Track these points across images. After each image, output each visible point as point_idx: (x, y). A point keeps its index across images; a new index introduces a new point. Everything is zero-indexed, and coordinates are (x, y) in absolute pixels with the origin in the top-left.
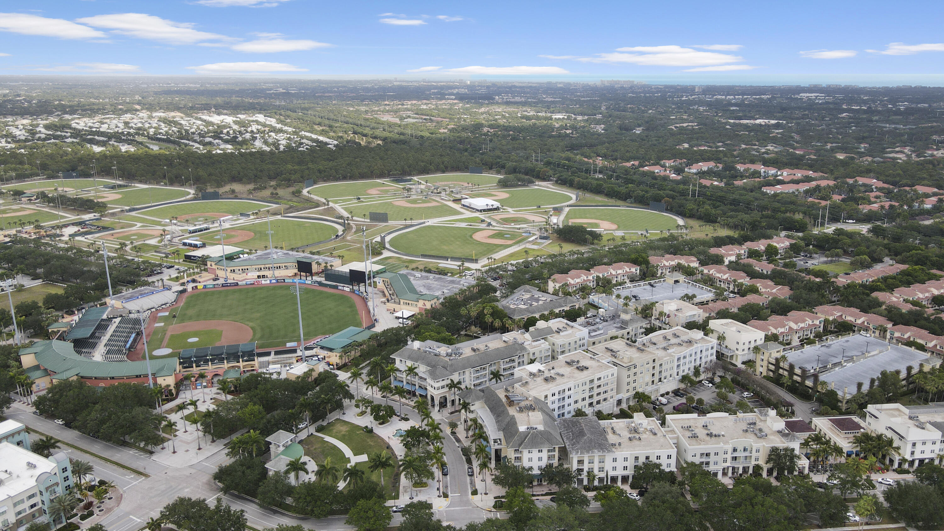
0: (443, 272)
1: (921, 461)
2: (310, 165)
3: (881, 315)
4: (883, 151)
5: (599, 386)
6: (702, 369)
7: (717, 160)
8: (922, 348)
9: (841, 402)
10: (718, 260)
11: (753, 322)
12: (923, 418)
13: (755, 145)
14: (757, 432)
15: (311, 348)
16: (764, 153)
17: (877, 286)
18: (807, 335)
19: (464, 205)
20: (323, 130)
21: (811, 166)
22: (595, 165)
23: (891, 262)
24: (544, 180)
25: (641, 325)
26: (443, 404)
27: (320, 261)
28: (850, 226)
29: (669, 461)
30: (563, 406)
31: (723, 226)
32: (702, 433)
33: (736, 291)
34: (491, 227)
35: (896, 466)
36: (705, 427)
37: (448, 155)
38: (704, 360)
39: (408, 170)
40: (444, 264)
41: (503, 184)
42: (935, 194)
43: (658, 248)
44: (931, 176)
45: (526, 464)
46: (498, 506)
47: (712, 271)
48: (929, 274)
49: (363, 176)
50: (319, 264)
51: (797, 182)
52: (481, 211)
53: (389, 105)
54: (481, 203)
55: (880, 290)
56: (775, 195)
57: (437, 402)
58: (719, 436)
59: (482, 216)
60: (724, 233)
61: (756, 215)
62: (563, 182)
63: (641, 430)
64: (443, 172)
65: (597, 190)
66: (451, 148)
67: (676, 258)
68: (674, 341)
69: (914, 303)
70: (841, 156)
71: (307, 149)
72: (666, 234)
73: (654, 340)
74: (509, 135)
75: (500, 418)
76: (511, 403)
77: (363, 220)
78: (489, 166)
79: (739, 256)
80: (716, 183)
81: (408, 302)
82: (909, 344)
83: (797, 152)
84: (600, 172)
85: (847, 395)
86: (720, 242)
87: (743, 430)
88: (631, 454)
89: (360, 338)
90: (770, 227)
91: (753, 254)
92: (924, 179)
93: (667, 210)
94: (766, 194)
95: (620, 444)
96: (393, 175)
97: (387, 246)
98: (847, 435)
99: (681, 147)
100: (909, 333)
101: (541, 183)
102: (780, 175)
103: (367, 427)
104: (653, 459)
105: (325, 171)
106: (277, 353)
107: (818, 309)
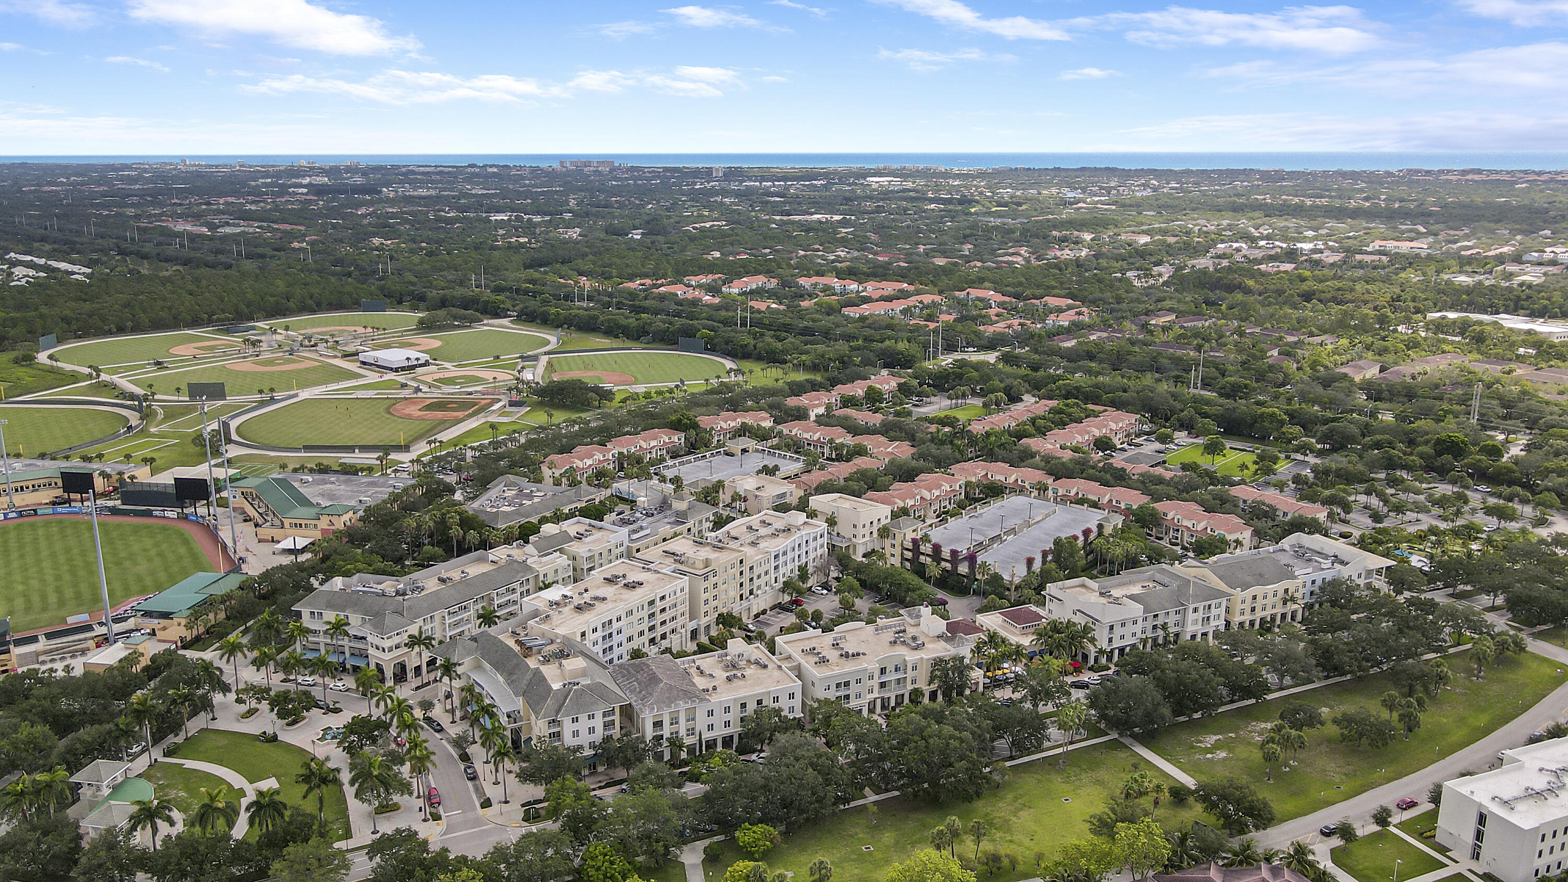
0: (350, 471)
1: (1122, 650)
2: (44, 310)
3: (1037, 468)
4: (993, 252)
5: (663, 610)
6: (811, 570)
7: (769, 273)
8: (1095, 505)
9: (1009, 590)
10: (800, 415)
11: (870, 494)
12: (1116, 593)
13: (818, 250)
14: (910, 642)
15: (125, 619)
16: (833, 261)
17: (1024, 430)
18: (944, 507)
19: (364, 363)
20: (55, 250)
21: (902, 276)
22: (582, 289)
23: (1033, 400)
24: (497, 316)
25: (707, 515)
26: (401, 675)
27: (108, 470)
28: (974, 357)
29: (792, 703)
30: (611, 648)
31: (797, 367)
32: (833, 655)
33: (834, 457)
34: (420, 395)
35: (1092, 661)
36: (835, 645)
37: (318, 283)
38: (812, 555)
39: (246, 311)
40: (348, 458)
41: (425, 327)
42: (1070, 308)
43: (707, 404)
44: (1061, 283)
45: (569, 740)
46: (531, 814)
47: (795, 430)
48: (1086, 409)
49: (158, 325)
50: (103, 474)
51: (889, 299)
52: (396, 370)
53: (180, 205)
54: (395, 356)
55: (1030, 436)
56: (863, 319)
57: (389, 673)
58: (858, 654)
59: (401, 378)
60: (800, 377)
61: (842, 347)
62: (528, 317)
63: (743, 663)
64: (313, 312)
65: (588, 326)
66: (318, 271)
67: (738, 416)
68: (763, 531)
69: (1075, 450)
70: (940, 262)
71: (27, 282)
72: (714, 382)
73: (733, 534)
74: (422, 249)
75: (514, 677)
76: (528, 651)
77: (176, 398)
78: (397, 300)
79: (828, 407)
80: (774, 306)
81: (298, 522)
82: (1081, 501)
83: (880, 259)
84: (590, 299)
85: (1015, 578)
86: (797, 389)
87: (891, 643)
88: (735, 699)
89: (220, 590)
90: (866, 363)
91: (848, 402)
92: (1054, 288)
93: (706, 350)
94: (847, 318)
95: (715, 688)
96: (218, 320)
97: (234, 437)
98: (1025, 631)
99: (710, 257)
100: (1077, 487)
101: (491, 321)
102: (863, 291)
103: (265, 733)
104: (768, 702)
105: (77, 320)
106: (49, 636)
107: (955, 468)
